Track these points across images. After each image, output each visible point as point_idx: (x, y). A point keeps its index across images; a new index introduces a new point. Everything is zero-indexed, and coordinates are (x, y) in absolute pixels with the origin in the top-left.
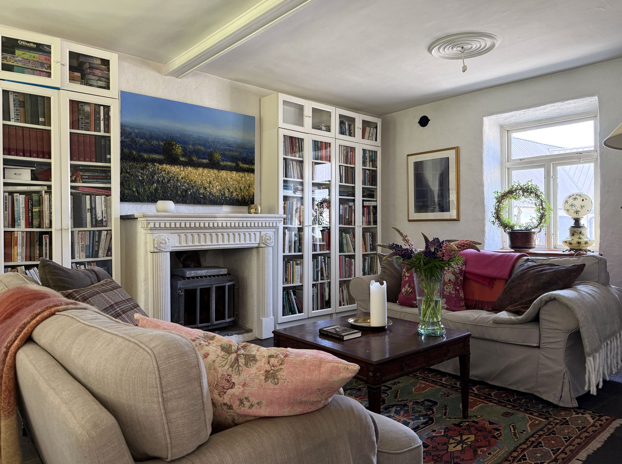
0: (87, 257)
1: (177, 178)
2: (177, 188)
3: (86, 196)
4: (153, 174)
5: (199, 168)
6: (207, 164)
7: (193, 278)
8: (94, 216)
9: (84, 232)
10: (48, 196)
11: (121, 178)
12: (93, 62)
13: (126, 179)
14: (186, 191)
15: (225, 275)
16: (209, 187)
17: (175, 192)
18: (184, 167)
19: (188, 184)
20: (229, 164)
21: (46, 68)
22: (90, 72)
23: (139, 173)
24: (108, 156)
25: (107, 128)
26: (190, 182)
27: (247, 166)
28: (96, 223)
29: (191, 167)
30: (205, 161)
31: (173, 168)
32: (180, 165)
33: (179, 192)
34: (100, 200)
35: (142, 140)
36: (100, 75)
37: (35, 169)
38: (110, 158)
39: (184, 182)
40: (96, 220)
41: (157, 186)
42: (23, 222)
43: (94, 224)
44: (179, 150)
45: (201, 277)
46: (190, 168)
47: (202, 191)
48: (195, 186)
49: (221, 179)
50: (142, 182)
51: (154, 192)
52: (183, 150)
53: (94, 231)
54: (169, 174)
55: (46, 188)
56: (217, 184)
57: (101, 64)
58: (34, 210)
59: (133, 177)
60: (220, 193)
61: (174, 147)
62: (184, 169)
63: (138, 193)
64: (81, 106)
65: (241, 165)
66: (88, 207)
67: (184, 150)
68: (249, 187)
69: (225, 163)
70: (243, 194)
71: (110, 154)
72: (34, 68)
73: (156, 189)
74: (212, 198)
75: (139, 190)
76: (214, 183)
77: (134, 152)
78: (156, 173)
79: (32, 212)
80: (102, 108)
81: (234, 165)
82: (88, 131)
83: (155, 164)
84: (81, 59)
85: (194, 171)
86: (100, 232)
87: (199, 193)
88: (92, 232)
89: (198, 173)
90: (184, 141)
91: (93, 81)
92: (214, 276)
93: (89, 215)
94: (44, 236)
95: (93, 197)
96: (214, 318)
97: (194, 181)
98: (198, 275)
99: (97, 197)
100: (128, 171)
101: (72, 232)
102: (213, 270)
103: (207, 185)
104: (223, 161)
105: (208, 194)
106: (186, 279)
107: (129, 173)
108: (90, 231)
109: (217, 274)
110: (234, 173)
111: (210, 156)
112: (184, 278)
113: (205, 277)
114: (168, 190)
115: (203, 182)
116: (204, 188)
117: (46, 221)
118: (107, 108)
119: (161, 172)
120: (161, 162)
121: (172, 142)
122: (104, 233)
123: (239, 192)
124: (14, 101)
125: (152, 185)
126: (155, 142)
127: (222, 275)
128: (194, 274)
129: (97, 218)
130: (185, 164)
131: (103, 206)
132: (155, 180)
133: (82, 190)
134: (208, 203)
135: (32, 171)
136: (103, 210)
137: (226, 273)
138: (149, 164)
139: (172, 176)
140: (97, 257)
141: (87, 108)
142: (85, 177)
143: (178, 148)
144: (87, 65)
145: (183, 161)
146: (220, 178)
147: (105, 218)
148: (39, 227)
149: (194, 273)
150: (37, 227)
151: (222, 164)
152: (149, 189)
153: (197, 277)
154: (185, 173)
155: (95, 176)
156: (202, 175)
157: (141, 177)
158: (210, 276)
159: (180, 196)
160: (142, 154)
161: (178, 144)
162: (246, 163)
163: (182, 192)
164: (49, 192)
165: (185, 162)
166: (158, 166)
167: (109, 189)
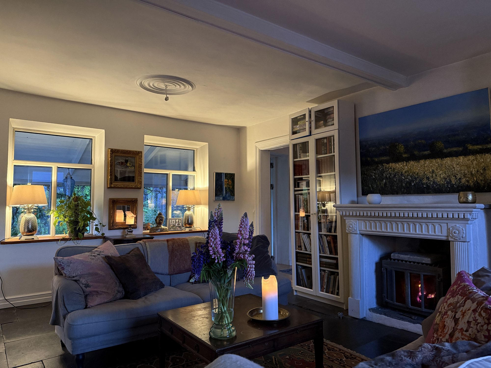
0: (327, 232)
3: (326, 194)
5: (421, 161)
6: (428, 155)
9: (325, 216)
17: (400, 184)
18: (406, 162)
20: (455, 149)
27: (480, 147)
29: (413, 161)
30: (426, 153)
31: (397, 165)
32: (403, 161)
41: (386, 182)
46: (412, 163)
49: (445, 167)
50: (375, 180)
51: (383, 186)
52: (404, 148)
54: (394, 170)
56: (441, 172)
58: (305, 203)
60: (445, 181)
61: (397, 147)
62: (406, 164)
65: (470, 147)
67: (406, 147)
68: (484, 169)
69: (449, 150)
70: (475, 179)
72: (302, 128)
73: (385, 184)
74: (436, 187)
75: (374, 186)
77: (369, 159)
78: (384, 172)
80: (332, 138)
81: (461, 149)
82: (326, 154)
85: (416, 164)
87: (422, 184)
89: (420, 165)
90: (405, 140)
94: (308, 219)
97: (416, 173)
99: (331, 194)
104: (446, 148)
105: (432, 183)
107: (366, 175)
110: (461, 158)
111: (432, 147)
114: (394, 184)
115: (426, 172)
116: (426, 179)
117: (309, 209)
119: (388, 170)
120: (388, 163)
121: (396, 144)
123: (469, 178)
124: (299, 148)
126: (382, 147)
130: (407, 160)
132: (384, 177)
134: (432, 192)
135: (306, 182)
138: (379, 165)
139: (397, 172)
140: (331, 232)
141: (325, 141)
143: (401, 147)
144: (328, 114)
145: (406, 157)
151: (446, 151)
152: (381, 184)
154: (408, 168)
156: (424, 166)
157: (374, 176)
159: (405, 188)
160: (374, 159)
161: (401, 144)
162: (477, 144)
163: (406, 184)
164: (309, 192)
165: (408, 157)
166: (386, 165)
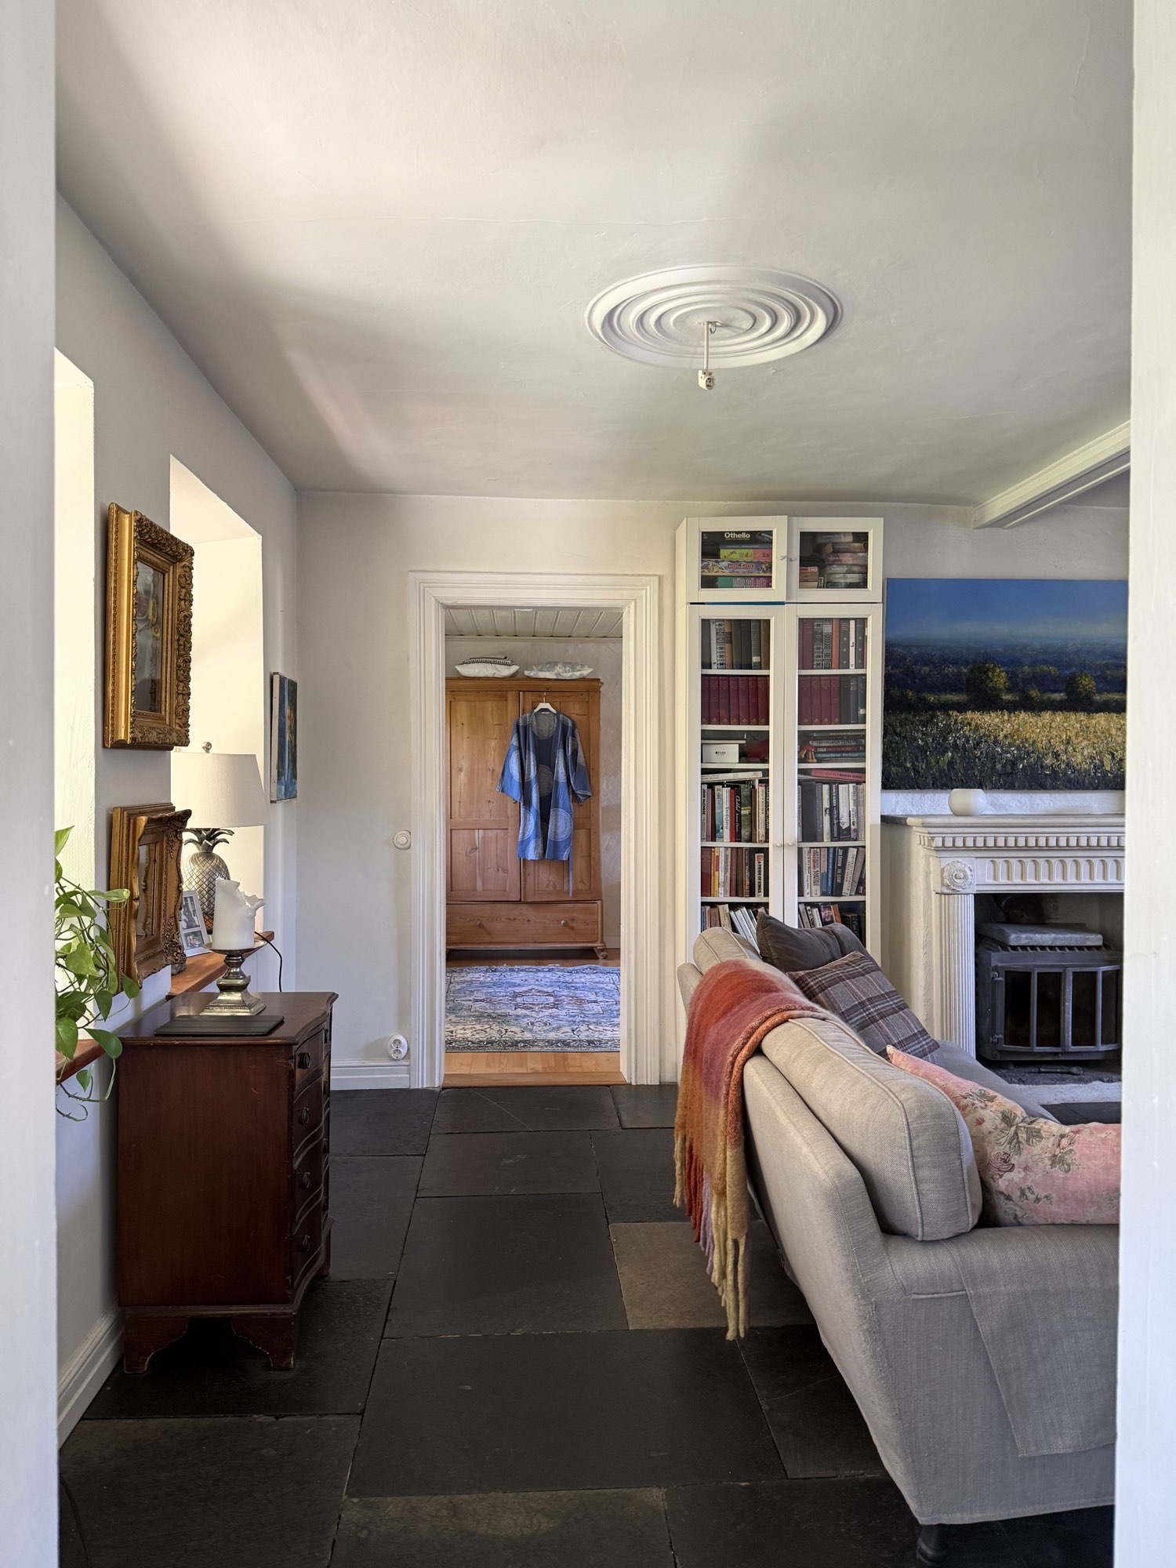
0: (823, 894)
1: (995, 737)
2: (992, 758)
3: (824, 785)
4: (946, 731)
5: (1043, 713)
6: (1061, 701)
7: (1024, 948)
8: (835, 821)
9: (818, 850)
10: (764, 788)
11: (884, 744)
12: (839, 541)
13: (893, 745)
14: (1014, 763)
15: (1098, 948)
16: (1066, 752)
17: (990, 765)
18: (1010, 713)
19: (1018, 748)
20: (1116, 697)
21: (764, 571)
22: (835, 560)
23: (918, 733)
24: (861, 712)
25: (861, 662)
26: (1022, 743)
28: (840, 833)
29: (1025, 711)
30: (1057, 696)
31: (987, 718)
32: (1002, 709)
33: (999, 766)
34: (846, 792)
35: (925, 668)
36: (851, 562)
37: (744, 742)
38: (865, 715)
39: (1010, 745)
40: (839, 828)
41: (952, 757)
42: (726, 832)
43: (836, 835)
44: (1000, 678)
45: (1042, 948)
46: (1023, 715)
47: (1048, 761)
48: (1033, 752)
49: (1095, 732)
50: (923, 750)
51: (946, 767)
52: (1010, 679)
53: (835, 848)
54: (978, 730)
55: (760, 774)
56: (1085, 743)
57: (854, 542)
58: (743, 812)
59: (907, 741)
60: (1091, 763)
61: (990, 674)
62: (1009, 717)
63: (917, 771)
64: (818, 625)
66: (826, 804)
67: (1012, 677)
69: (1106, 696)
71: (864, 707)
72: (747, 574)
73: (951, 763)
74: (1072, 776)
75: (918, 766)
76: (1076, 741)
77: (910, 694)
78: (951, 731)
79: (740, 816)
80: (852, 623)
82: (829, 668)
83: (951, 713)
84: (820, 540)
85: (1031, 720)
86: (846, 850)
87: (1042, 766)
88: (831, 851)
89: (1040, 724)
90: (1011, 659)
91: (838, 576)
92: (1071, 948)
93: (826, 819)
94: (756, 855)
95: (834, 786)
96: (1070, 1039)
97: (1031, 741)
98: (1035, 944)
99: (841, 787)
100: (898, 730)
101: (800, 850)
102: (1068, 936)
103: (1062, 747)
104: (1100, 692)
105: (1063, 766)
106: (1009, 948)
107: (899, 735)
108: (828, 848)
109: (1079, 944)
111: (1070, 685)
112: (1004, 946)
113: (1052, 948)
114: (975, 762)
115: (1052, 741)
116: (1053, 755)
117: (761, 831)
118: (862, 623)
119: (962, 728)
120: (962, 708)
121: (987, 665)
122: (852, 852)
124: (717, 634)
125: (943, 756)
126: (951, 669)
127: (1089, 948)
128: (1026, 941)
129: (841, 825)
130: (1012, 708)
131: (851, 802)
132: (950, 744)
133: (816, 774)
134: (1062, 786)
135: (740, 745)
136: (851, 810)
137: (1100, 943)
138: (939, 714)
139: (984, 735)
140: (840, 895)
141: (827, 629)
142: (821, 750)
143: (999, 676)
144: (829, 549)
145: (1009, 701)
146: (1092, 730)
147: (854, 825)
148: (750, 840)
149: (1026, 938)
150: (747, 841)
151: (1098, 698)
152: (938, 763)
153: (1033, 948)
154: (1013, 726)
155: (839, 747)
156: (1050, 727)
157: (922, 741)
158: (1061, 948)
159: (1000, 775)
160: (925, 695)
161: (999, 668)
163: (1004, 766)
164: (765, 782)
165: (1014, 702)
166: (956, 716)
167: (863, 771)
